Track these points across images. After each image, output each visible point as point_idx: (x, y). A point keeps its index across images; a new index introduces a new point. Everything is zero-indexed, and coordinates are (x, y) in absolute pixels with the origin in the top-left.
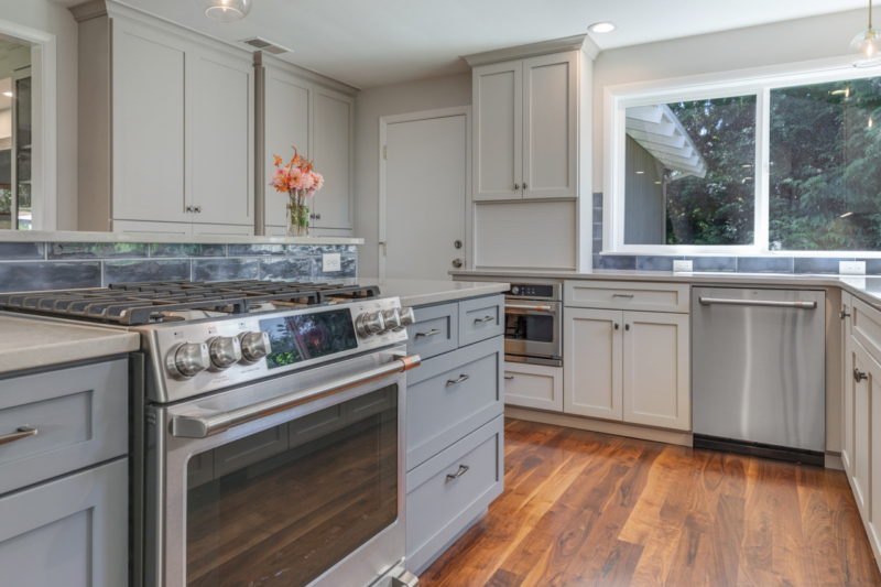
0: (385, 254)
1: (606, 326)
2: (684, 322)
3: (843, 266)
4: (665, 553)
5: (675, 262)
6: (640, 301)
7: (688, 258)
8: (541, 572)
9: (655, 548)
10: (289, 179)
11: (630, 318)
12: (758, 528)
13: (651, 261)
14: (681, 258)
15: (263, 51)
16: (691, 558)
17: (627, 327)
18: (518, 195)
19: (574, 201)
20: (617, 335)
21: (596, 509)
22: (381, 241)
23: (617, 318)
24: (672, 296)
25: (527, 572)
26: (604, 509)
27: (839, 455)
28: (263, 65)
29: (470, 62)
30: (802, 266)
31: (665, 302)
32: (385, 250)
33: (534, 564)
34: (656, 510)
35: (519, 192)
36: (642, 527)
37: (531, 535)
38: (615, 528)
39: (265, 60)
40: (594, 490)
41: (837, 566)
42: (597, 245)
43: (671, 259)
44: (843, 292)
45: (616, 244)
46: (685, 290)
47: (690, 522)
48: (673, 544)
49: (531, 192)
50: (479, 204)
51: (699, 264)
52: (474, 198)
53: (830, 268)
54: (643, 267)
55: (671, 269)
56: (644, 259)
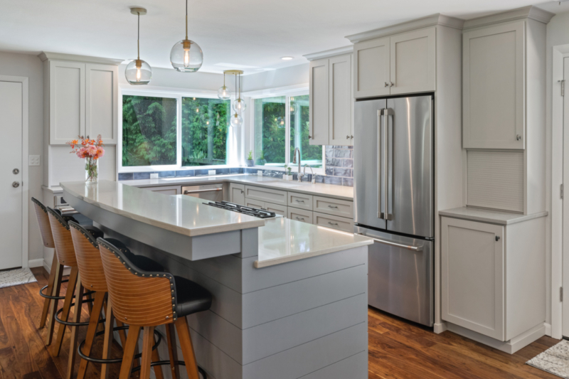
3: (210, 172)
5: (151, 175)
7: (156, 172)
13: (141, 175)
14: (153, 173)
19: (115, 146)
29: (48, 56)
30: (197, 173)
43: (149, 174)
44: (231, 184)
45: (120, 169)
46: (179, 188)
50: (54, 146)
51: (161, 174)
52: (51, 143)
53: (205, 173)
54: (136, 178)
55: (149, 178)
56: (136, 173)
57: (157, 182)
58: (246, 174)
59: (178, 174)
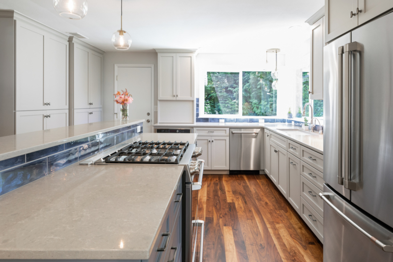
0: (117, 118)
1: (206, 141)
2: (227, 139)
3: (260, 121)
4: (240, 203)
5: (220, 120)
6: (215, 133)
7: (223, 119)
8: (216, 215)
9: (237, 202)
10: (125, 100)
11: (213, 139)
12: (255, 192)
13: (213, 120)
14: (221, 119)
15: (74, 36)
16: (246, 202)
17: (213, 141)
18: (174, 99)
19: (193, 101)
20: (210, 144)
21: (218, 196)
22: (115, 112)
23: (209, 138)
24: (224, 131)
25: (213, 216)
26: (220, 195)
27: (264, 170)
28: (73, 42)
29: (157, 51)
30: (252, 121)
31: (223, 133)
32: (117, 116)
33: (213, 214)
34: (231, 193)
35: (175, 97)
36: (231, 198)
37: (207, 207)
38: (225, 200)
39: (74, 40)
40: (214, 191)
41: (273, 197)
42: (198, 115)
43: (218, 119)
44: (265, 129)
45: (202, 115)
46: (228, 129)
47: (240, 194)
48: (240, 200)
49: (179, 98)
50: (160, 101)
51: (226, 120)
52: (159, 99)
53: (257, 121)
54: (211, 122)
55: (219, 122)
56: (211, 119)
57: (223, 124)
58: (287, 123)
59: (237, 120)
